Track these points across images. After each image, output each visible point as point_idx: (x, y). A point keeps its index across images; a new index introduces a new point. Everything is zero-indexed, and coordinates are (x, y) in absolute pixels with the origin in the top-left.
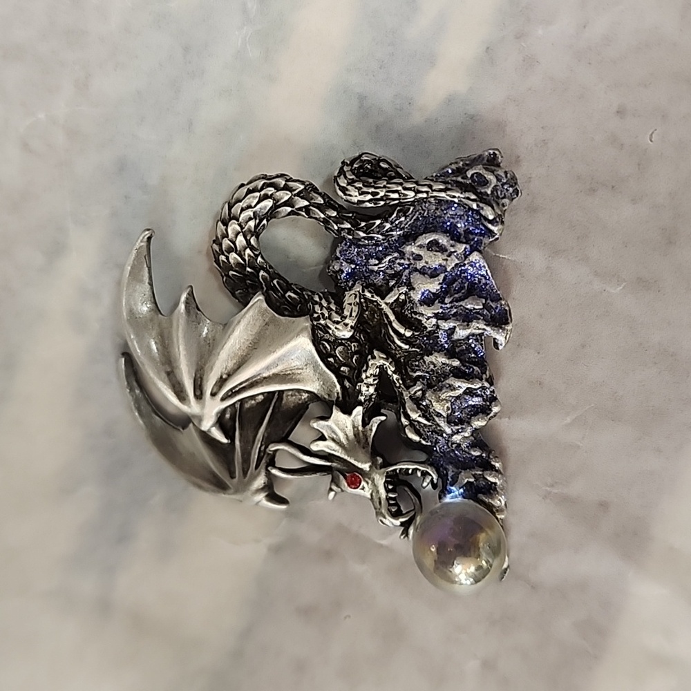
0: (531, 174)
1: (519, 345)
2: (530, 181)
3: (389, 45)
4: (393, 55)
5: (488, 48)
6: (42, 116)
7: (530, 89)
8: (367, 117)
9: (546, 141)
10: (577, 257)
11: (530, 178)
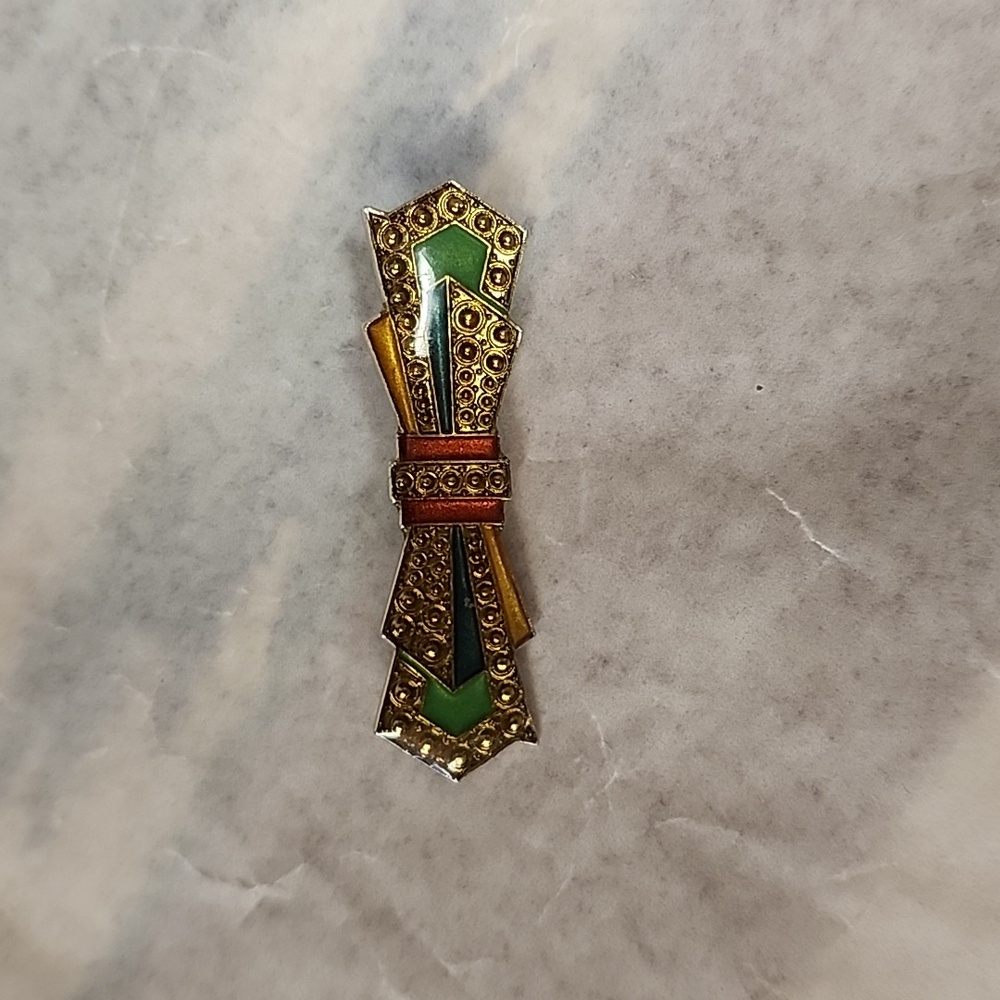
0: (923, 426)
1: (801, 713)
2: (917, 439)
3: (754, 123)
4: (756, 142)
5: (922, 186)
6: (136, 48)
7: (969, 282)
8: (675, 233)
9: (967, 381)
10: (954, 595)
11: (919, 432)
